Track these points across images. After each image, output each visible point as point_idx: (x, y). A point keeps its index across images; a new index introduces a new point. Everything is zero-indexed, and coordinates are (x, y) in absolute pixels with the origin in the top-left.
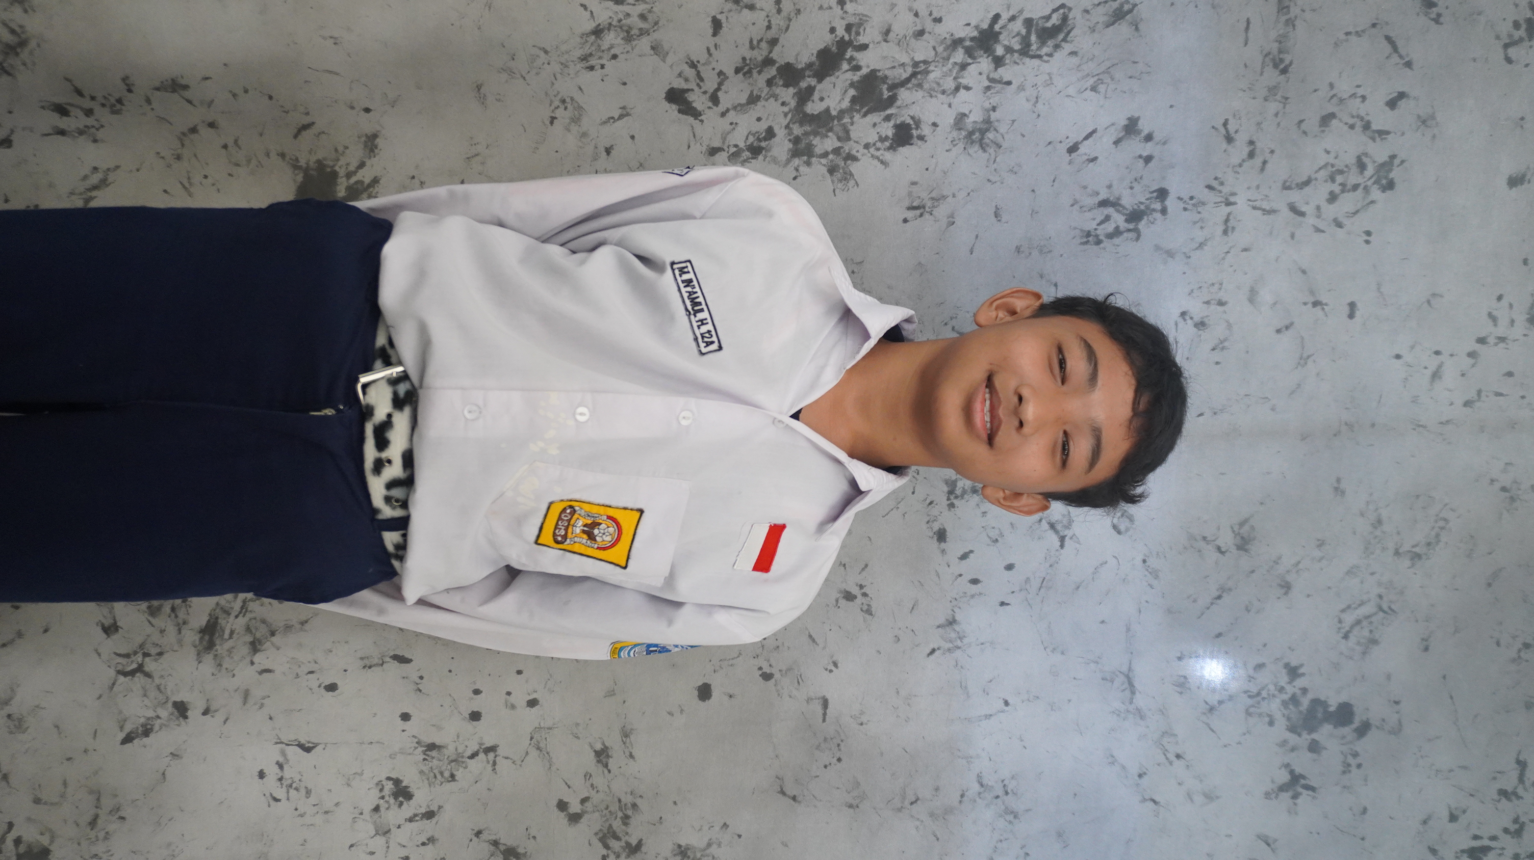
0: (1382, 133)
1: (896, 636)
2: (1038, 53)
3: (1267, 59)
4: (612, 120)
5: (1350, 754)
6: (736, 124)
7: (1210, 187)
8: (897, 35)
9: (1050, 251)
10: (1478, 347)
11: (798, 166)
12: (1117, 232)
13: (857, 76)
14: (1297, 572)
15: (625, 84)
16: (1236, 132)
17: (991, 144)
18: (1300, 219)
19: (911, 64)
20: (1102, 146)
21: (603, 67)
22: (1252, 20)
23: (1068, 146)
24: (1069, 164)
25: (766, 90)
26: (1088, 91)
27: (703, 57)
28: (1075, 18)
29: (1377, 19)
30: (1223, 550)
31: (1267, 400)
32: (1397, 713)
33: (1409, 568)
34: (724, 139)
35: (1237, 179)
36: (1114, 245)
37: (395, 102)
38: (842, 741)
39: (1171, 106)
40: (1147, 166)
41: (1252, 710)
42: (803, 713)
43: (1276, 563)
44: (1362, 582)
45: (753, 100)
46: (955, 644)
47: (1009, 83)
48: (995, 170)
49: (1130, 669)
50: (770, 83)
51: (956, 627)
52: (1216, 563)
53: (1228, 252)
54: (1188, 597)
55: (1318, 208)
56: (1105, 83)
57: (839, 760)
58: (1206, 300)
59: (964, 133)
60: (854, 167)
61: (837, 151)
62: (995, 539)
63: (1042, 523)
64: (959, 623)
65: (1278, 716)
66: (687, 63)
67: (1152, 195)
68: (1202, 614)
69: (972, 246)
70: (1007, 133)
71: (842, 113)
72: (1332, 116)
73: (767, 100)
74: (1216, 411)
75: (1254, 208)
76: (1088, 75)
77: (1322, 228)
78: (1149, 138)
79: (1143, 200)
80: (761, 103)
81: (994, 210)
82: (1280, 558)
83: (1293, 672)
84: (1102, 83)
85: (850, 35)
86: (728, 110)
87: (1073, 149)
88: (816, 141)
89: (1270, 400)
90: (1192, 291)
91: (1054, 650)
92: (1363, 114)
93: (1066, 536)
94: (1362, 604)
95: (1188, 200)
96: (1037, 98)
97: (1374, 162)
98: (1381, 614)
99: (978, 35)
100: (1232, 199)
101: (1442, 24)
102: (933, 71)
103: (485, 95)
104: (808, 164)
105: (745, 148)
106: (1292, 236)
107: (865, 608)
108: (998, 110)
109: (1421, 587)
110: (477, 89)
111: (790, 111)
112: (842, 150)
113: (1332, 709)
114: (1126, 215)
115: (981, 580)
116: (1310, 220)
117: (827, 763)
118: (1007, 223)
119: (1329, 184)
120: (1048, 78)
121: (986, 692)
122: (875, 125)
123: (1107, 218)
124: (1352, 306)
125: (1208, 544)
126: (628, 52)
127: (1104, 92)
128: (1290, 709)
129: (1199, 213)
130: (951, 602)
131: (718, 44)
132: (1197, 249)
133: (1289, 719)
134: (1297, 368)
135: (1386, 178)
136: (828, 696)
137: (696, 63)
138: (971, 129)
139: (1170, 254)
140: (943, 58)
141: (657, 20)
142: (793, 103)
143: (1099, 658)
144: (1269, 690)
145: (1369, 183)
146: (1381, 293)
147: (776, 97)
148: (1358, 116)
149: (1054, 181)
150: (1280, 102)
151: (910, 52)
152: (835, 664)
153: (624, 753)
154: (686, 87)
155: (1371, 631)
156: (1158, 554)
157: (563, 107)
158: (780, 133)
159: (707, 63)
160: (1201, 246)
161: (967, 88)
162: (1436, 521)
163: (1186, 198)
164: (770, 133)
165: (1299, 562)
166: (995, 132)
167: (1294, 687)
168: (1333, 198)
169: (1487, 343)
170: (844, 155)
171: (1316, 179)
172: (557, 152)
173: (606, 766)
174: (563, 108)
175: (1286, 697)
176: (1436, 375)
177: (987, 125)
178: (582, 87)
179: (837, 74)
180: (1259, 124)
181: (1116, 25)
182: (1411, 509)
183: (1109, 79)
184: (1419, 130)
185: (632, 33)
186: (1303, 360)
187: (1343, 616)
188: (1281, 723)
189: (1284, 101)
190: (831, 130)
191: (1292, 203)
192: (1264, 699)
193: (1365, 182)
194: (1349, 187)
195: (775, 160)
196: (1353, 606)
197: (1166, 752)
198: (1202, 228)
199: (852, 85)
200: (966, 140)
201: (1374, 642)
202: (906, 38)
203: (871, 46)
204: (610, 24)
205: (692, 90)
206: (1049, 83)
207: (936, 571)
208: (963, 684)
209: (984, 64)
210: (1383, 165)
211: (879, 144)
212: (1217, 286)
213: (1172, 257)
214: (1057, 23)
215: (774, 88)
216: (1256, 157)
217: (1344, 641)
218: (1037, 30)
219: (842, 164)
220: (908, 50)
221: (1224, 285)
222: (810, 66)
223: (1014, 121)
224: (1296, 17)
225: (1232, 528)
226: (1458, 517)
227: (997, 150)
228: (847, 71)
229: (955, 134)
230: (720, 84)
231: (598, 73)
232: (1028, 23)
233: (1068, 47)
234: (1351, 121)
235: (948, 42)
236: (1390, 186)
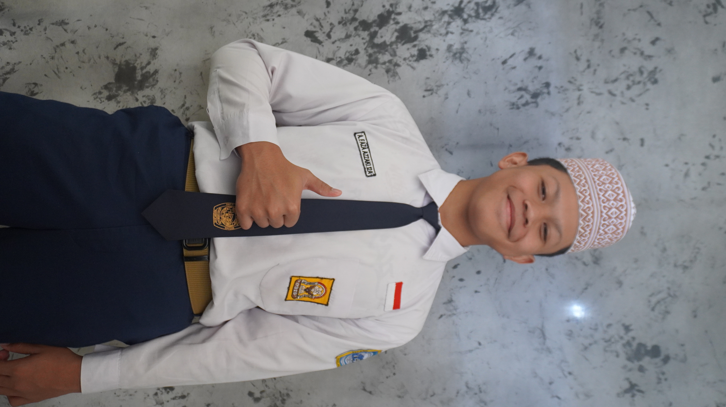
0: (650, 57)
2: (484, 17)
3: (592, 22)
5: (661, 373)
6: (340, 47)
7: (570, 82)
8: (415, 9)
9: (495, 113)
10: (706, 160)
11: (371, 69)
12: (526, 104)
13: (398, 27)
14: (625, 275)
15: (284, 28)
16: (581, 55)
17: (465, 59)
18: (614, 98)
19: (423, 22)
20: (518, 61)
21: (273, 20)
22: (583, 4)
23: (502, 61)
24: (503, 69)
25: (354, 32)
26: (510, 35)
27: (322, 17)
29: (642, 3)
30: (586, 263)
32: (683, 351)
33: (682, 273)
34: (334, 53)
35: (583, 78)
36: (526, 110)
37: (169, 34)
38: (396, 364)
40: (540, 71)
41: (607, 349)
43: (614, 270)
44: (659, 281)
45: (348, 37)
46: (453, 313)
48: (467, 72)
49: (543, 327)
50: (356, 29)
51: (453, 304)
52: (583, 271)
53: (580, 113)
56: (518, 32)
57: (394, 374)
58: (571, 137)
59: (452, 54)
60: (398, 70)
61: (390, 61)
62: (470, 258)
64: (454, 302)
65: (621, 352)
66: (314, 19)
67: (543, 85)
68: (578, 298)
69: (457, 109)
70: (473, 54)
71: (392, 44)
72: (626, 48)
73: (355, 37)
75: (592, 92)
76: (509, 28)
77: (625, 102)
78: (540, 58)
79: (539, 88)
80: (351, 39)
81: (467, 91)
82: (616, 268)
83: (627, 328)
84: (516, 32)
85: (392, 9)
86: (335, 41)
87: (504, 62)
88: (380, 56)
90: (564, 132)
91: (503, 316)
92: (640, 47)
94: (660, 292)
96: (486, 38)
97: (647, 70)
98: (670, 298)
99: (454, 9)
100: (581, 88)
101: (673, 6)
102: (435, 25)
103: (214, 32)
104: (376, 68)
105: (344, 59)
106: (611, 106)
108: (468, 43)
109: (689, 284)
110: (210, 29)
111: (366, 42)
112: (393, 61)
113: (649, 348)
114: (531, 95)
115: (464, 279)
116: (619, 98)
117: (388, 376)
118: (474, 98)
119: (627, 81)
120: (490, 29)
121: (469, 338)
122: (408, 49)
123: (522, 97)
124: (642, 140)
125: (579, 260)
126: (286, 14)
127: (517, 36)
128: (627, 348)
129: (566, 94)
130: (450, 290)
131: (329, 11)
132: (565, 112)
133: (627, 354)
135: (653, 78)
137: (319, 19)
138: (455, 52)
139: (553, 114)
140: (439, 19)
142: (368, 38)
143: (526, 320)
144: (615, 338)
145: (646, 80)
146: (656, 134)
147: (359, 36)
148: (638, 49)
149: (495, 78)
150: (600, 42)
154: (314, 30)
155: (666, 307)
156: (553, 266)
158: (362, 52)
159: (324, 19)
160: (567, 110)
161: (452, 33)
162: (694, 249)
163: (559, 87)
164: (357, 52)
165: (626, 270)
166: (466, 54)
167: (628, 336)
168: (629, 87)
169: (710, 159)
170: (394, 63)
171: (620, 79)
175: (624, 342)
176: (687, 175)
177: (462, 51)
178: (263, 29)
179: (388, 25)
180: (591, 52)
181: (519, 6)
182: (681, 242)
183: (519, 30)
184: (667, 55)
187: (650, 298)
188: (623, 356)
189: (602, 41)
190: (387, 51)
191: (610, 90)
192: (613, 343)
193: (643, 80)
194: (636, 82)
195: (359, 66)
196: (655, 293)
197: (563, 371)
198: (567, 101)
199: (396, 30)
200: (453, 57)
201: (668, 312)
202: (419, 10)
203: (403, 13)
205: (317, 31)
206: (491, 31)
208: (457, 333)
209: (459, 22)
210: (651, 72)
211: (411, 59)
212: (575, 130)
213: (554, 116)
215: (358, 31)
216: (591, 68)
217: (652, 312)
218: (482, 8)
219: (392, 68)
220: (422, 15)
221: (579, 130)
222: (374, 21)
223: (475, 49)
224: (604, 2)
225: (590, 253)
226: (705, 247)
227: (468, 62)
228: (392, 24)
229: (447, 54)
230: (331, 29)
231: (271, 23)
232: (477, 4)
233: (497, 15)
234: (635, 51)
235: (440, 12)
236: (655, 82)
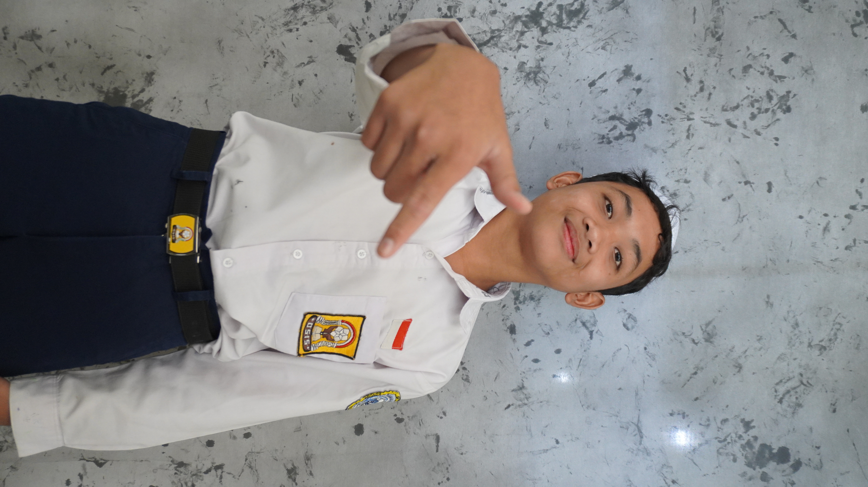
0: (781, 78)
1: (485, 396)
2: (568, 25)
3: (708, 32)
4: (303, 65)
5: (789, 482)
7: (677, 109)
8: (480, 13)
9: (579, 148)
10: (851, 211)
12: (621, 136)
14: (745, 357)
15: (311, 41)
16: (692, 75)
17: (541, 80)
18: (734, 129)
19: (490, 31)
20: (610, 82)
21: (297, 30)
22: (697, 8)
23: (589, 83)
24: (590, 93)
26: (600, 49)
27: (360, 25)
28: (588, 5)
29: (773, 9)
30: (696, 341)
31: (719, 244)
32: (819, 454)
33: (819, 355)
35: (694, 104)
36: (619, 144)
37: (166, 51)
38: (449, 465)
39: (651, 59)
40: (638, 95)
41: (721, 450)
42: (423, 445)
43: (731, 350)
44: (788, 365)
46: (524, 402)
47: (551, 44)
48: (544, 96)
49: (639, 420)
51: (524, 391)
52: (692, 350)
53: (690, 150)
54: (675, 373)
55: (745, 123)
56: (610, 45)
57: (448, 479)
58: (677, 180)
59: (524, 74)
62: (547, 332)
63: (577, 322)
64: (526, 389)
65: (739, 455)
66: (350, 28)
67: (641, 113)
68: (685, 385)
69: (530, 144)
70: (551, 74)
72: (750, 66)
74: (686, 250)
75: (705, 122)
76: (599, 40)
77: (747, 135)
78: (639, 78)
79: (637, 116)
81: (544, 121)
82: (734, 348)
83: (747, 425)
84: (608, 45)
85: (451, 13)
87: (592, 84)
89: (721, 244)
90: (668, 174)
91: (588, 407)
92: (768, 65)
93: (593, 331)
94: (789, 379)
95: (664, 117)
96: (569, 53)
97: (777, 95)
98: (802, 387)
99: (530, 14)
100: (691, 116)
101: (812, 12)
102: (504, 36)
103: (223, 47)
106: (730, 140)
107: (465, 377)
108: (545, 60)
109: (827, 369)
110: (218, 44)
113: (775, 451)
114: (627, 125)
115: (540, 360)
116: (740, 130)
117: (440, 482)
118: (552, 129)
119: (750, 108)
120: (575, 41)
121: (543, 434)
123: (615, 127)
124: (770, 184)
125: (686, 337)
126: (313, 21)
127: (610, 50)
128: (747, 451)
129: (671, 125)
130: (521, 374)
131: (369, 17)
132: (670, 147)
133: (746, 457)
134: (737, 223)
135: (786, 105)
136: (440, 434)
137: (355, 28)
138: (528, 72)
139: (654, 150)
140: (510, 28)
141: (332, 2)
143: (618, 413)
144: (731, 437)
145: (775, 108)
146: (787, 177)
148: (766, 67)
149: (581, 104)
150: (717, 58)
151: (489, 24)
152: (444, 414)
153: (306, 472)
154: (349, 44)
155: (797, 398)
156: (654, 344)
157: (273, 55)
159: (362, 29)
160: (673, 145)
161: (526, 47)
162: (834, 325)
163: (663, 115)
165: (746, 351)
166: (543, 73)
167: (748, 435)
168: (753, 117)
169: (857, 209)
171: (742, 105)
172: (268, 83)
173: (294, 480)
174: (272, 57)
175: (744, 442)
176: (826, 229)
177: (538, 69)
178: (284, 43)
180: (705, 71)
181: (615, 9)
182: (816, 316)
183: (613, 42)
184: (804, 76)
185: (316, 9)
186: (741, 219)
187: (778, 387)
188: (741, 460)
189: (719, 57)
191: (728, 119)
192: (729, 443)
193: (772, 107)
194: (763, 110)
196: (784, 381)
197: (665, 479)
198: (673, 134)
200: (525, 78)
201: (800, 405)
202: (485, 15)
203: (465, 19)
204: (303, 4)
205: (354, 46)
206: (576, 44)
207: (510, 353)
208: (528, 428)
209: (535, 32)
210: (783, 97)
212: (684, 171)
213: (655, 152)
214: (579, 7)
216: (705, 91)
217: (779, 404)
218: (566, 12)
220: (488, 22)
221: (688, 170)
223: (555, 67)
224: (723, 7)
225: (701, 327)
226: (848, 322)
227: (545, 84)
229: (518, 74)
231: (294, 34)
232: (560, 7)
233: (586, 23)
234: (762, 70)
235: (512, 18)
236: (788, 110)
